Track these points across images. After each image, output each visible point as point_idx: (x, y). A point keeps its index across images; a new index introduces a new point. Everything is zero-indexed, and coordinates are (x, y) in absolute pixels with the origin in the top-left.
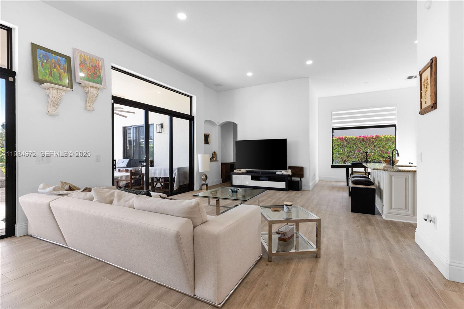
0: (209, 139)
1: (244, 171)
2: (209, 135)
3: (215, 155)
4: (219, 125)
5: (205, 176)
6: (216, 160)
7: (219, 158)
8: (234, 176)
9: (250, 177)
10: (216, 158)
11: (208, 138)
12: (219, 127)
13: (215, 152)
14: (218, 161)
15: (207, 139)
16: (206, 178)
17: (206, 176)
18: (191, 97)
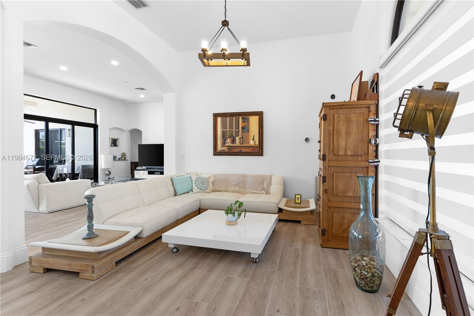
0: (117, 143)
1: (144, 167)
2: (117, 139)
3: (124, 155)
4: (128, 131)
5: (108, 172)
6: (125, 159)
7: (128, 157)
8: (135, 172)
9: (147, 172)
10: (125, 158)
11: (117, 141)
12: (128, 132)
13: (124, 153)
14: (127, 160)
15: (114, 143)
16: (109, 173)
17: (110, 172)
18: (95, 110)
